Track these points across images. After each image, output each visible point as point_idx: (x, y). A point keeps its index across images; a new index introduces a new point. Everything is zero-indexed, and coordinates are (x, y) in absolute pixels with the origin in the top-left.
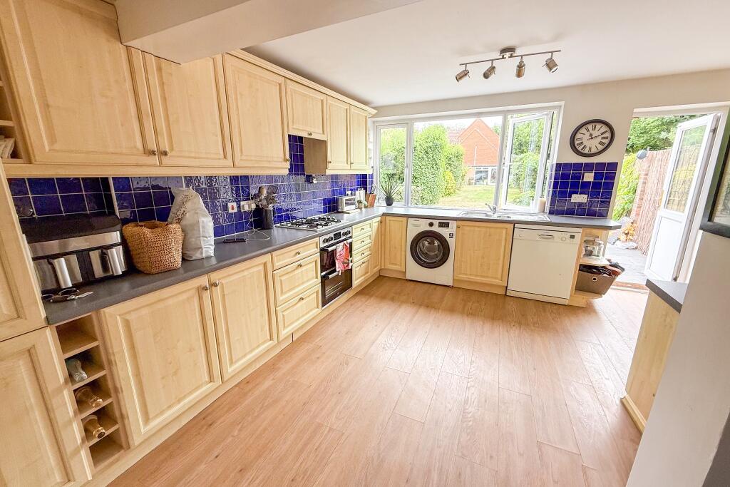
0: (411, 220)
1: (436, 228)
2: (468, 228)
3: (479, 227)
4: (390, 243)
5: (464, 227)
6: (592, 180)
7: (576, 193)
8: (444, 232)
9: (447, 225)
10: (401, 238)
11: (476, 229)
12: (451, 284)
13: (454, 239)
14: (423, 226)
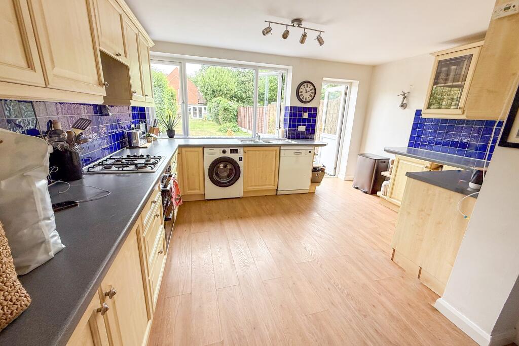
0: (206, 150)
1: (228, 154)
2: (252, 152)
3: (258, 151)
4: (187, 171)
5: (249, 152)
6: (307, 117)
7: (300, 125)
8: (235, 157)
9: (236, 151)
10: (199, 166)
11: (258, 152)
12: (241, 195)
13: (243, 162)
14: (218, 154)
